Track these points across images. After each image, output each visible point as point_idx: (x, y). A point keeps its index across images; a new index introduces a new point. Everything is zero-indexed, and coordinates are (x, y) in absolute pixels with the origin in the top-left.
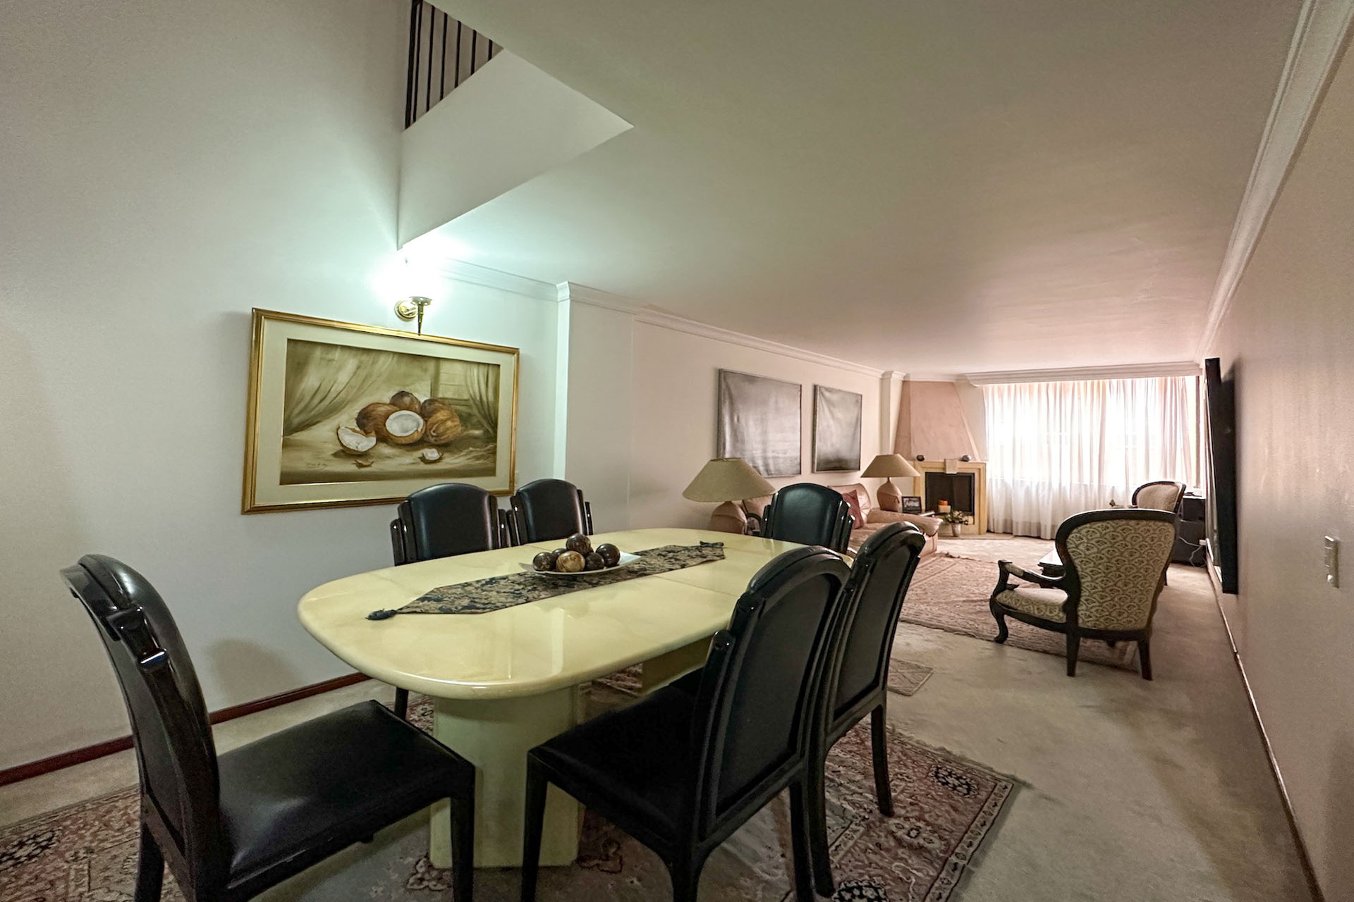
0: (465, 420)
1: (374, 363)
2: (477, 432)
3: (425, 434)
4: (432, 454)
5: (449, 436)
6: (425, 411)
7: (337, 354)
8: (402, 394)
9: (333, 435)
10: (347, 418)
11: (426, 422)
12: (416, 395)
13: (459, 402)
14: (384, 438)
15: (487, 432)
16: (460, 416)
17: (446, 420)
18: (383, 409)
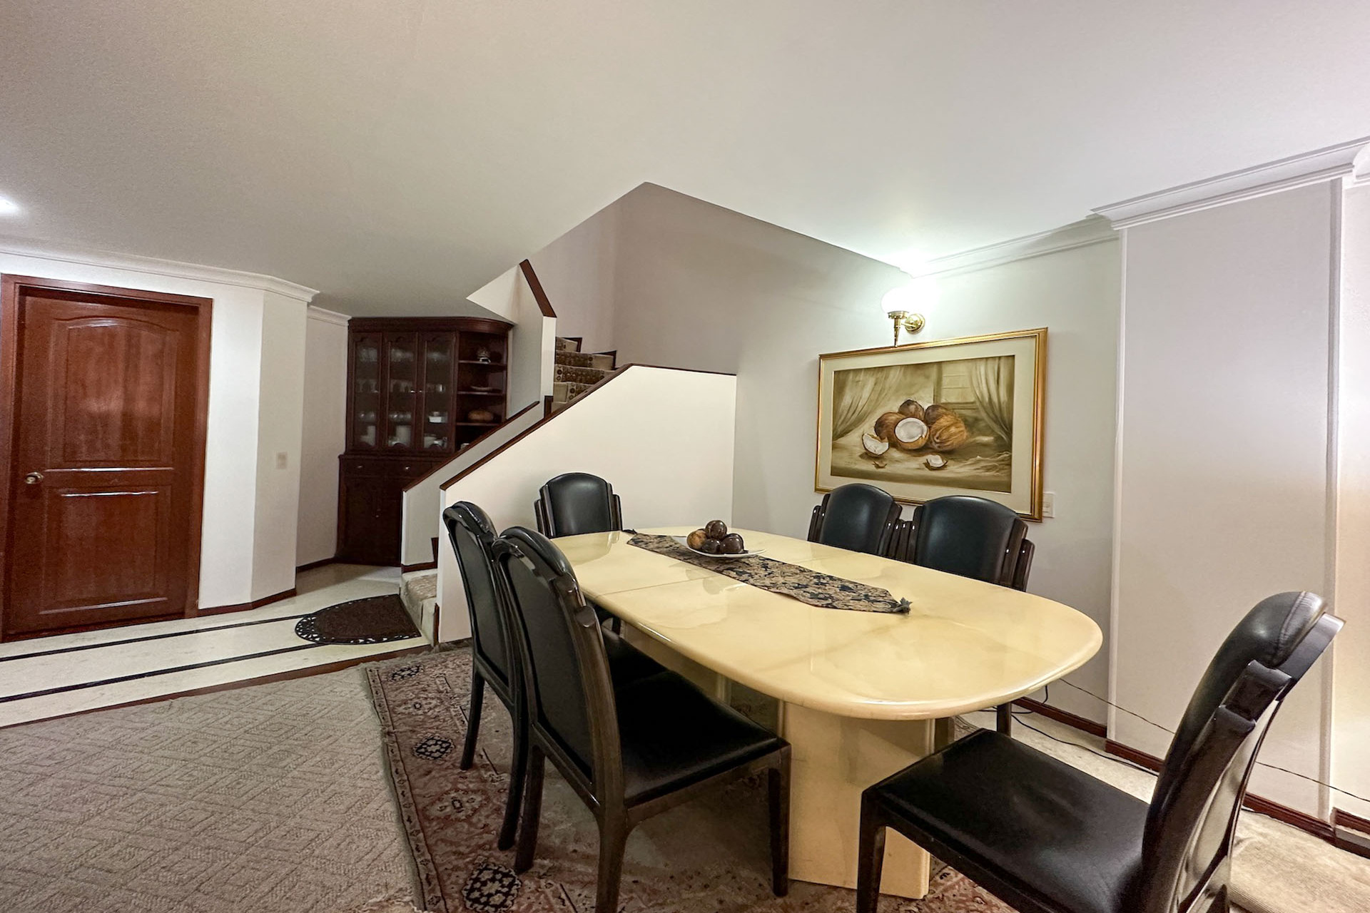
0: (971, 424)
1: (886, 378)
2: (986, 439)
3: (929, 440)
4: (936, 461)
5: (953, 442)
6: (929, 418)
7: (862, 377)
8: (908, 403)
9: (859, 439)
10: (868, 426)
11: (930, 428)
12: (920, 403)
13: (965, 405)
14: (895, 444)
15: (998, 438)
16: (965, 421)
17: (949, 427)
18: (894, 418)
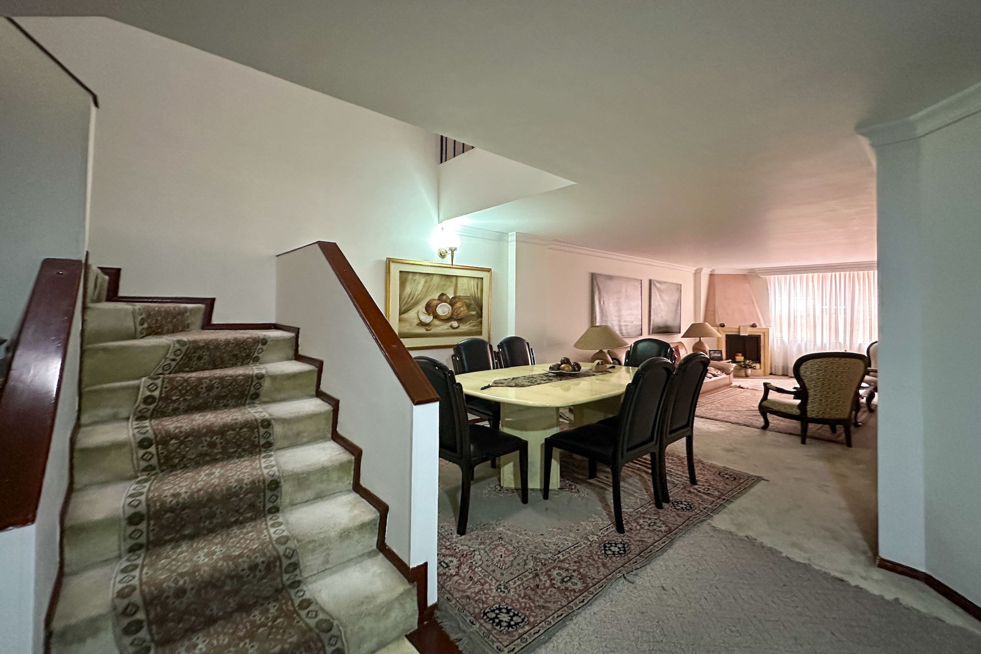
0: (468, 306)
1: (432, 280)
2: (474, 313)
3: (452, 314)
4: (455, 324)
5: (462, 315)
6: (452, 303)
7: (417, 277)
8: (442, 295)
9: (416, 315)
10: (421, 307)
11: (452, 308)
12: (448, 295)
13: (467, 298)
14: (436, 316)
15: (477, 313)
16: (466, 305)
17: (460, 307)
18: (435, 302)
